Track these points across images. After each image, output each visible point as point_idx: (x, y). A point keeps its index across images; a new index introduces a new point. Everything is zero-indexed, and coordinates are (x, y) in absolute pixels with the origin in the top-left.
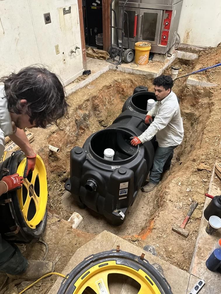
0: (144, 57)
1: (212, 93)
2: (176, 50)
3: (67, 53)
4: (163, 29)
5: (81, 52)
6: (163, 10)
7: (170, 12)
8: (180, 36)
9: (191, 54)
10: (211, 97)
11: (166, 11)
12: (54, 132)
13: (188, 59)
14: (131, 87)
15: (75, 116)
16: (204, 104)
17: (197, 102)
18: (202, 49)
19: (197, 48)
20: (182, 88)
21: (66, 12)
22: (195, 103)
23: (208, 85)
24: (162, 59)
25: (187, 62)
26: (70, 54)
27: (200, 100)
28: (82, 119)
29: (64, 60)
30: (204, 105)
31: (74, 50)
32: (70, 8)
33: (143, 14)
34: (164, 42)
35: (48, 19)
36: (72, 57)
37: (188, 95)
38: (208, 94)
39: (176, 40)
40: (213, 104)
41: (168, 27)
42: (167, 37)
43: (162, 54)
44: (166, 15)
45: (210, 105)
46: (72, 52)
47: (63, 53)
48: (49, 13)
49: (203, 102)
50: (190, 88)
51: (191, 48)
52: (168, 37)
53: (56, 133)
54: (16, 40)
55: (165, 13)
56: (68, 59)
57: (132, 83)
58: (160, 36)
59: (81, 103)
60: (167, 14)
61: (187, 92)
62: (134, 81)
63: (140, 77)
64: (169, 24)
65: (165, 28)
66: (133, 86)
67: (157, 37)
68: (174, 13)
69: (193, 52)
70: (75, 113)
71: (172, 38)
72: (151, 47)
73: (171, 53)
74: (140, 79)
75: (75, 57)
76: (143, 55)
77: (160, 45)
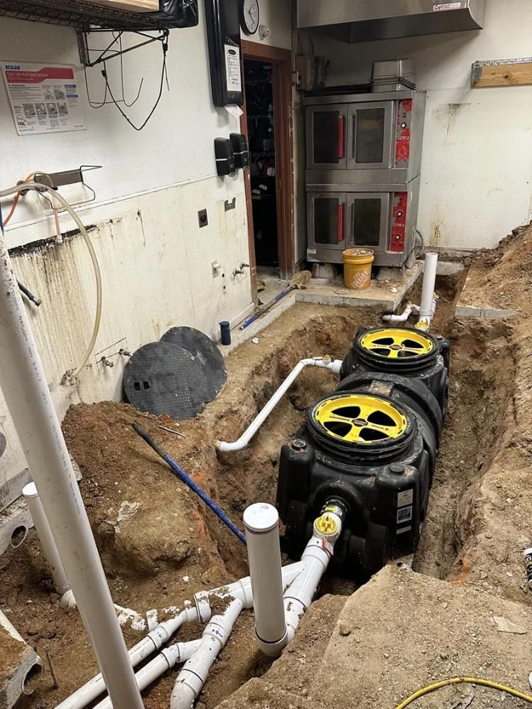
0: (363, 274)
1: (511, 328)
2: (417, 259)
3: (229, 275)
4: (393, 224)
5: (249, 272)
6: (390, 193)
7: (403, 195)
8: (422, 234)
9: (449, 264)
10: (509, 335)
11: (396, 193)
12: (222, 417)
13: (445, 274)
14: (344, 330)
15: (252, 386)
16: (498, 350)
17: (484, 349)
18: (468, 254)
19: (458, 253)
20: (447, 325)
21: (229, 206)
22: (479, 351)
23: (497, 313)
24: (396, 277)
25: (443, 279)
26: (233, 276)
27: (489, 344)
28: (262, 394)
29: (224, 287)
30: (498, 353)
31: (239, 269)
32: (234, 200)
33: (353, 202)
34: (397, 245)
35: (203, 219)
36: (236, 281)
37: (463, 336)
38: (503, 331)
39: (416, 242)
40: (516, 347)
41: (402, 219)
42: (402, 238)
43: (396, 267)
44: (397, 200)
45: (513, 350)
46: (237, 272)
47: (223, 275)
48: (206, 210)
49: (495, 346)
50: (465, 323)
51: (447, 254)
52: (404, 237)
53: (225, 419)
54: (159, 254)
55: (395, 196)
56: (230, 285)
57: (346, 322)
58: (388, 235)
59: (259, 363)
60: (398, 198)
61: (459, 331)
62: (348, 319)
63: (359, 311)
64: (404, 213)
65: (397, 221)
66: (347, 329)
67: (384, 238)
68: (411, 195)
69: (450, 261)
70: (251, 381)
71: (410, 238)
72: (373, 257)
73: (410, 264)
74: (360, 313)
75: (239, 282)
76: (362, 272)
77: (389, 252)
